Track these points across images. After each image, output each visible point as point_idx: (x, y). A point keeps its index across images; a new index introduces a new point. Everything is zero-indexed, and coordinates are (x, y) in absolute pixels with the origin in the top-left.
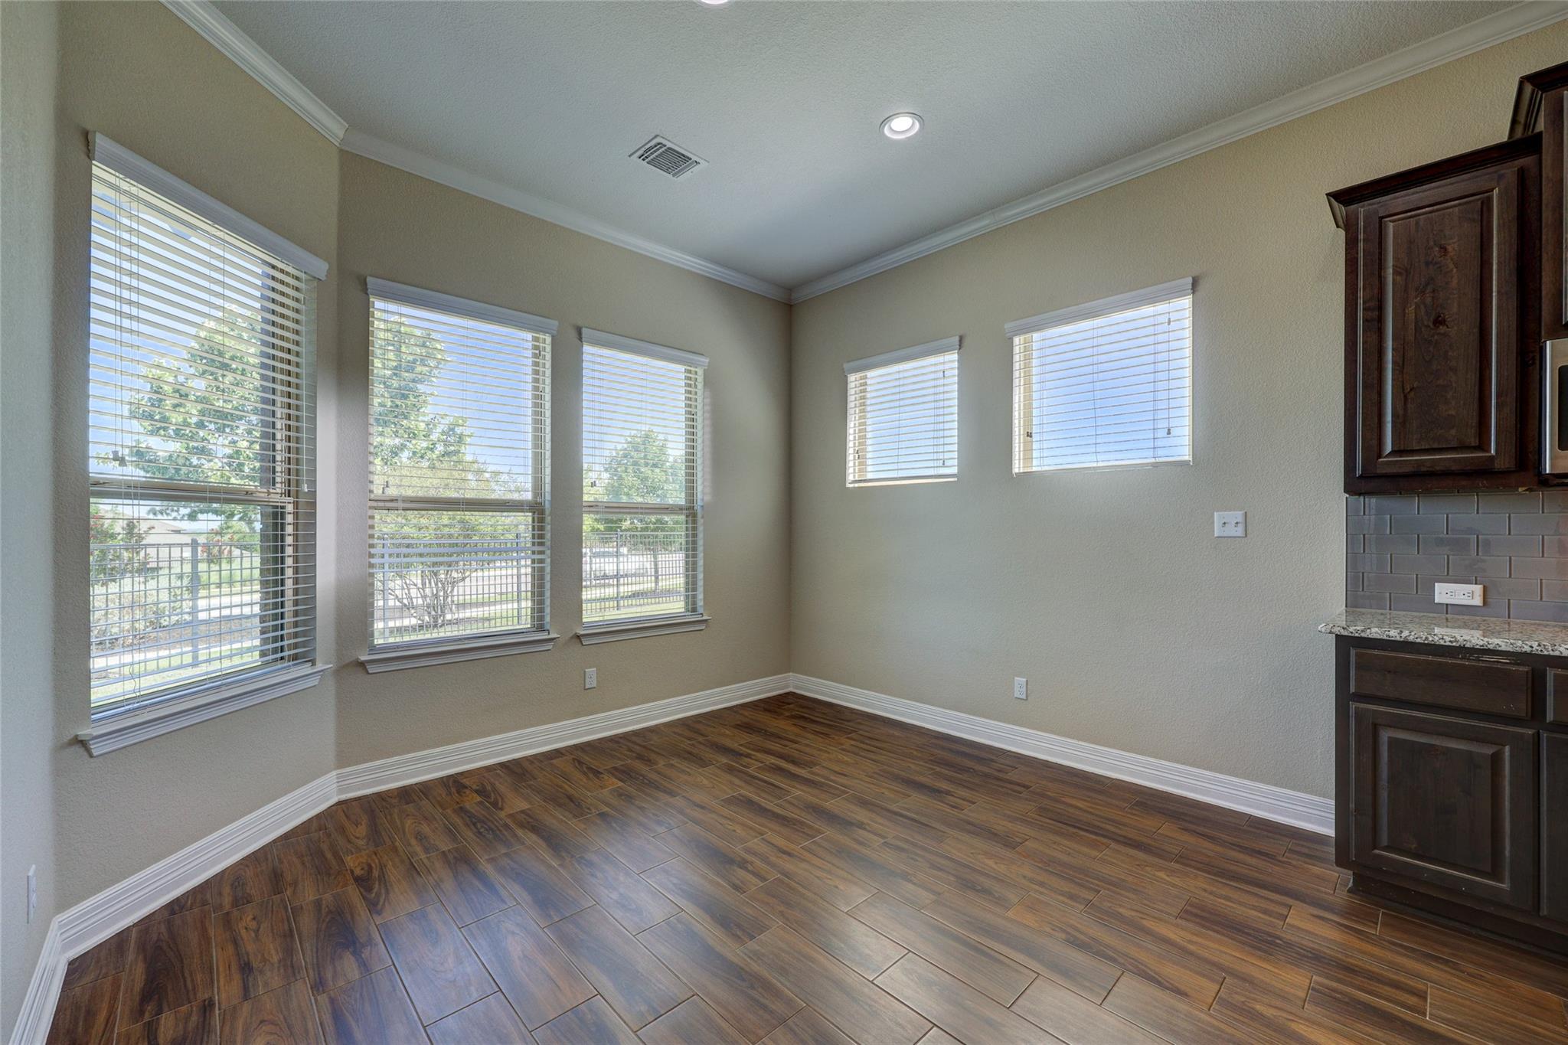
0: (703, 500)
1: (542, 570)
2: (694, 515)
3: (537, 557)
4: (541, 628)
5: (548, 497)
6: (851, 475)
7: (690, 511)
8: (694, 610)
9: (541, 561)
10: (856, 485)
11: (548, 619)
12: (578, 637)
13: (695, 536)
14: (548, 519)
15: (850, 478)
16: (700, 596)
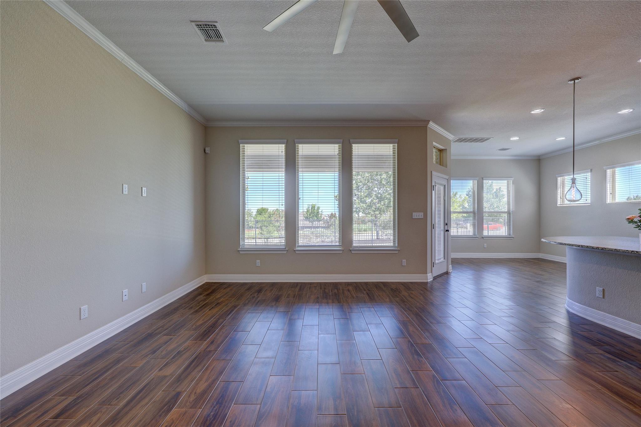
0: (512, 210)
1: (475, 224)
2: (510, 213)
3: (474, 222)
4: (475, 235)
5: (476, 211)
6: (559, 202)
7: (509, 213)
8: (510, 235)
9: (475, 223)
10: (561, 205)
11: (476, 233)
12: (483, 237)
13: (510, 218)
14: (476, 215)
15: (559, 203)
16: (512, 232)
